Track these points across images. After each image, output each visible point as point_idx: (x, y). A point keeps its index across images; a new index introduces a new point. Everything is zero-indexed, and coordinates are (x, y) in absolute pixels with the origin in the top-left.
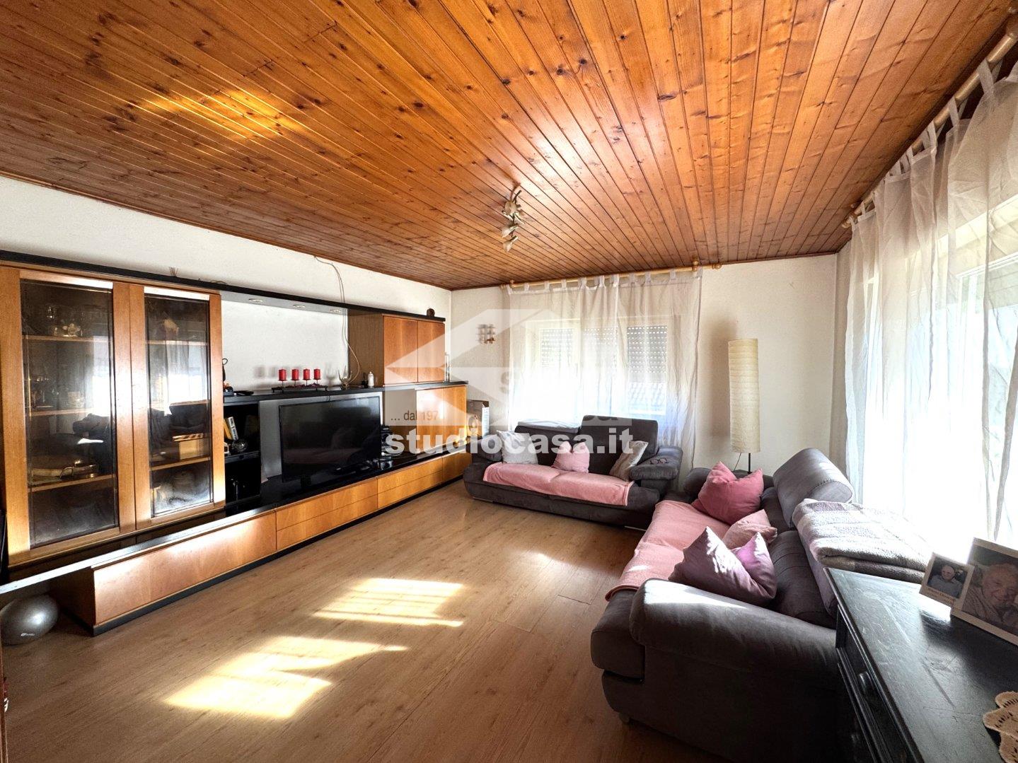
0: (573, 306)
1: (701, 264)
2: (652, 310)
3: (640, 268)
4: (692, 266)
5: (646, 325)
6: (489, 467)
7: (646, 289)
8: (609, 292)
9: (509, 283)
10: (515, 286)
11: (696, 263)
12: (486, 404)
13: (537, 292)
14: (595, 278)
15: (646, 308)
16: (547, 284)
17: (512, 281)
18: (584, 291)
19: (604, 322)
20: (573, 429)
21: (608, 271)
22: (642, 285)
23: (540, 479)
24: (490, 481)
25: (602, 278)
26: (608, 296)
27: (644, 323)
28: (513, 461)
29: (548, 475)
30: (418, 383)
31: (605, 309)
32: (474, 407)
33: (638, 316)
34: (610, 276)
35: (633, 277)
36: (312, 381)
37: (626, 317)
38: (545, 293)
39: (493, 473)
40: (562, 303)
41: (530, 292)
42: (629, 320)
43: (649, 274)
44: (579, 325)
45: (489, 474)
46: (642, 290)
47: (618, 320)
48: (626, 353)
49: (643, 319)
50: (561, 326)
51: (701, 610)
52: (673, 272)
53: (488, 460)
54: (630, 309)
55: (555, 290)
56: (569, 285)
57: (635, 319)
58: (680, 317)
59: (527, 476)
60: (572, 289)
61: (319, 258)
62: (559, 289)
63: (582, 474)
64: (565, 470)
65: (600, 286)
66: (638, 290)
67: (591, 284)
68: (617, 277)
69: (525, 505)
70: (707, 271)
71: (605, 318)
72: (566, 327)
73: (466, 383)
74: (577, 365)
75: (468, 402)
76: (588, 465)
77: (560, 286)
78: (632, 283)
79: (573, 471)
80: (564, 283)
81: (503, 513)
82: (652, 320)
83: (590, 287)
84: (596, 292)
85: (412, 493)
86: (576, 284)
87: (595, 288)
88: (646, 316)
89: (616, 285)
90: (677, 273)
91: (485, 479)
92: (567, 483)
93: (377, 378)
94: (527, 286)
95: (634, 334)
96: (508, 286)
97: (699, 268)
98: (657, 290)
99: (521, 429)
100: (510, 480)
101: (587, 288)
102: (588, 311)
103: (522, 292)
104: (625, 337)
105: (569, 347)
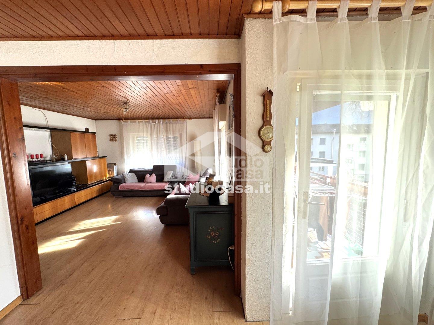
0: (147, 129)
1: (186, 118)
2: (173, 131)
3: (169, 118)
4: (184, 119)
5: (172, 136)
6: (120, 185)
7: (171, 124)
8: (159, 125)
9: (122, 120)
10: (124, 121)
11: (185, 118)
12: (115, 164)
13: (134, 123)
14: (155, 120)
15: (171, 130)
16: (137, 121)
17: (123, 119)
18: (151, 124)
19: (158, 134)
20: (150, 170)
21: (159, 118)
22: (170, 123)
23: (140, 186)
24: (122, 189)
25: (157, 120)
26: (159, 127)
27: (171, 135)
28: (129, 182)
29: (142, 185)
30: (87, 158)
31: (158, 131)
32: (110, 166)
33: (169, 133)
34: (159, 120)
35: (167, 121)
36: (40, 159)
37: (165, 133)
38: (137, 124)
39: (122, 187)
40: (143, 127)
41: (131, 123)
42: (166, 134)
43: (171, 120)
44: (150, 135)
45: (121, 187)
46: (170, 125)
47: (163, 134)
48: (166, 145)
49: (170, 134)
50: (143, 135)
51: (178, 197)
52: (179, 120)
53: (120, 183)
54: (167, 131)
55: (140, 123)
56: (145, 122)
57: (168, 134)
58: (181, 133)
59: (135, 186)
60: (146, 123)
61: (34, 108)
62: (142, 123)
63: (153, 183)
64: (148, 183)
65: (156, 123)
66: (169, 124)
67: (153, 122)
68: (162, 120)
69: (135, 195)
70: (188, 120)
71: (158, 133)
72: (145, 136)
73: (106, 157)
74: (150, 149)
75: (108, 164)
76: (156, 180)
77: (142, 122)
78: (167, 123)
79: (151, 182)
80: (144, 121)
81: (127, 199)
82: (173, 134)
83: (153, 123)
84: (155, 125)
85: (89, 198)
86: (148, 122)
87: (155, 123)
88: (171, 133)
89: (161, 123)
90: (180, 120)
91: (120, 189)
92: (149, 186)
93: (68, 157)
94: (129, 121)
95: (168, 138)
96: (122, 121)
97: (186, 120)
98: (174, 125)
99: (131, 171)
100: (129, 188)
101: (152, 123)
102: (153, 131)
103: (128, 123)
104: (165, 140)
105: (147, 142)
